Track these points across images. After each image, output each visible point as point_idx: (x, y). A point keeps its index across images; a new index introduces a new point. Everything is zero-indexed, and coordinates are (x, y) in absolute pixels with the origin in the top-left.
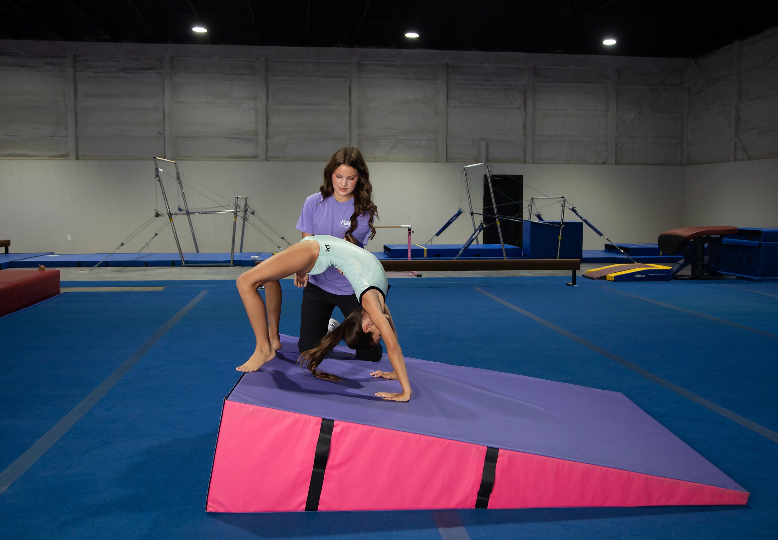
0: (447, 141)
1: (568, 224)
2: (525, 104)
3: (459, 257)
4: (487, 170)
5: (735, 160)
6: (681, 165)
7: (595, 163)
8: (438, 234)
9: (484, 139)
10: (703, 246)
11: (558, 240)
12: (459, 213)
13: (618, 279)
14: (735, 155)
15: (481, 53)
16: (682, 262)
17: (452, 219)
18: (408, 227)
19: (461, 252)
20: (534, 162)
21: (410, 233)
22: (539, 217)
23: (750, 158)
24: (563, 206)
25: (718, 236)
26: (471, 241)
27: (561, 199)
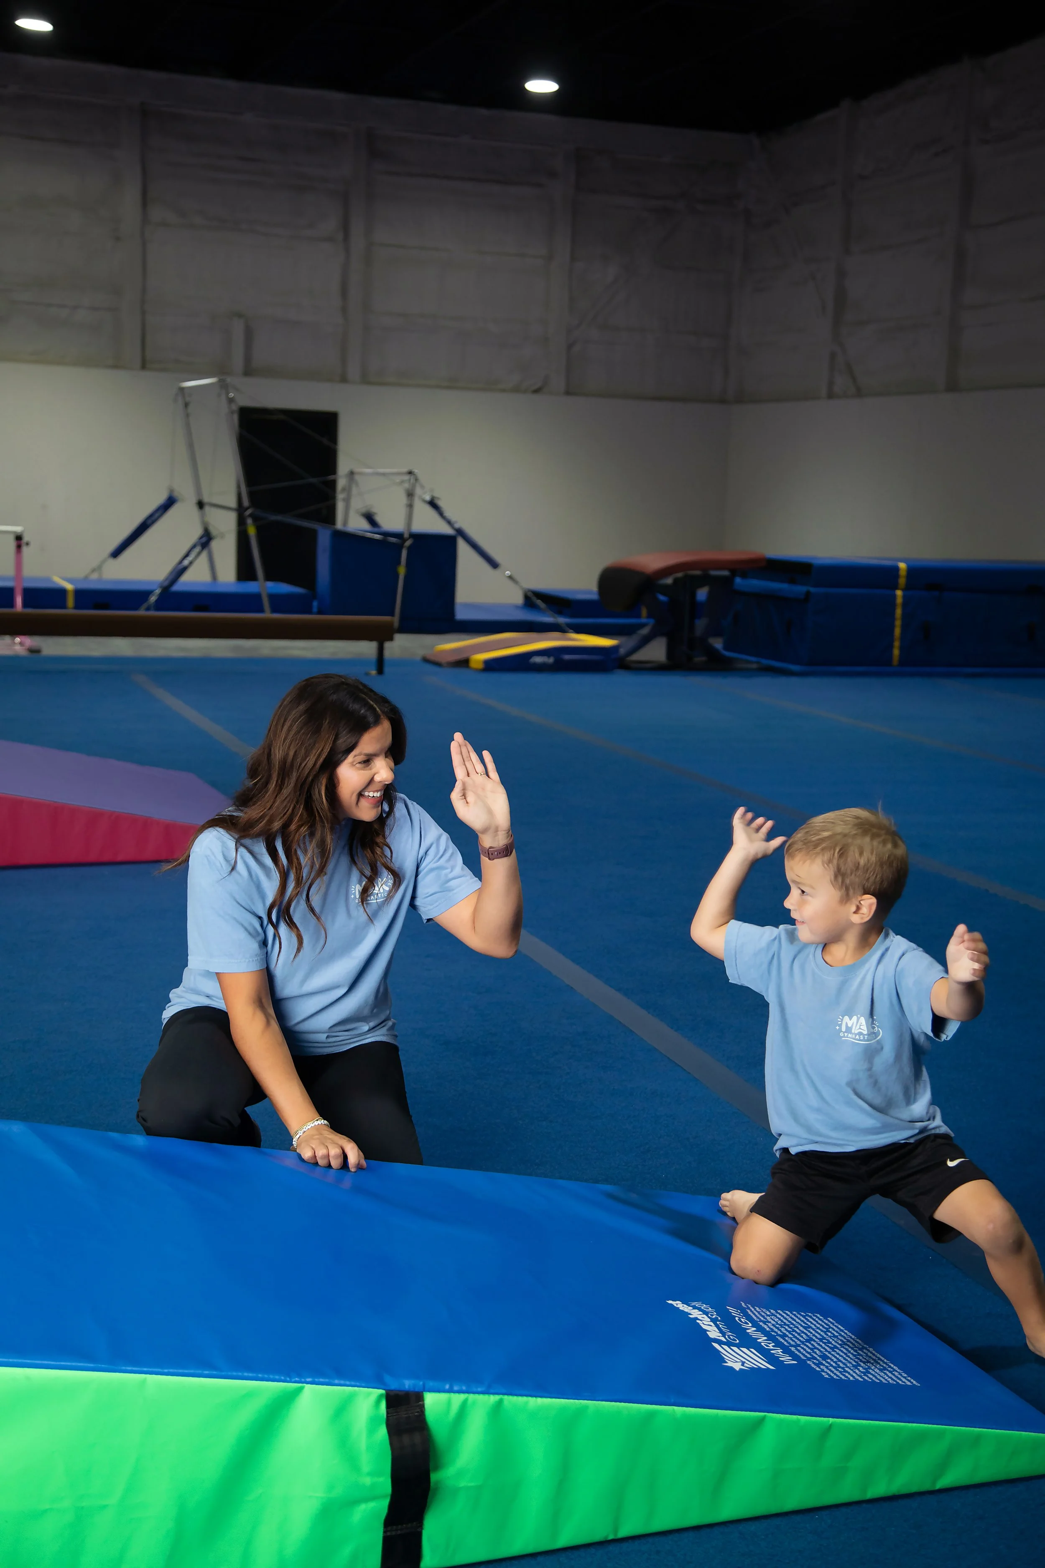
0: (143, 313)
1: (422, 540)
2: (345, 227)
3: (148, 609)
4: (223, 397)
5: (831, 396)
6: (723, 401)
7: (516, 390)
8: (116, 553)
9: (240, 315)
10: (693, 595)
11: (397, 576)
12: (169, 503)
13: (491, 666)
14: (831, 384)
15: (232, 84)
16: (645, 631)
17: (151, 516)
18: (15, 532)
19: (153, 599)
20: (365, 380)
21: (19, 547)
22: (370, 518)
23: (859, 393)
24: (410, 495)
25: (726, 573)
26: (180, 571)
27: (407, 477)
